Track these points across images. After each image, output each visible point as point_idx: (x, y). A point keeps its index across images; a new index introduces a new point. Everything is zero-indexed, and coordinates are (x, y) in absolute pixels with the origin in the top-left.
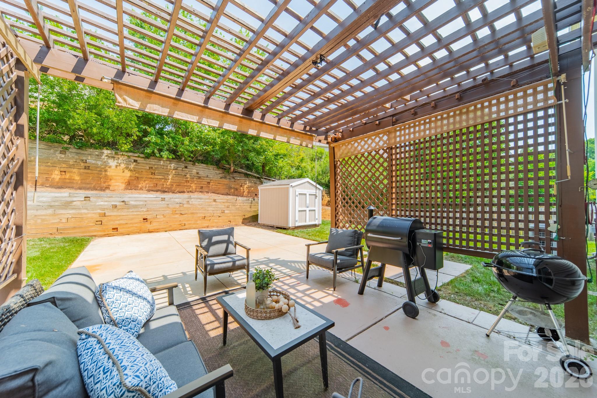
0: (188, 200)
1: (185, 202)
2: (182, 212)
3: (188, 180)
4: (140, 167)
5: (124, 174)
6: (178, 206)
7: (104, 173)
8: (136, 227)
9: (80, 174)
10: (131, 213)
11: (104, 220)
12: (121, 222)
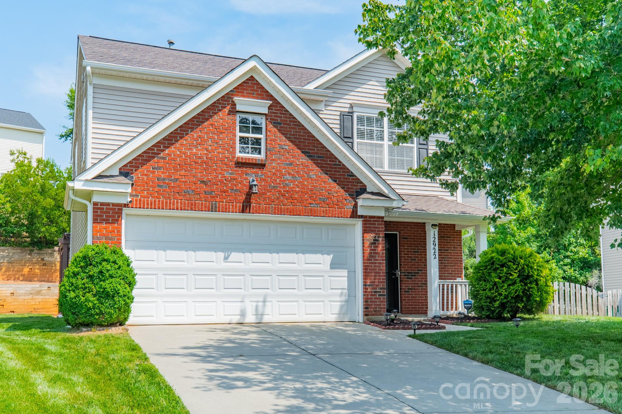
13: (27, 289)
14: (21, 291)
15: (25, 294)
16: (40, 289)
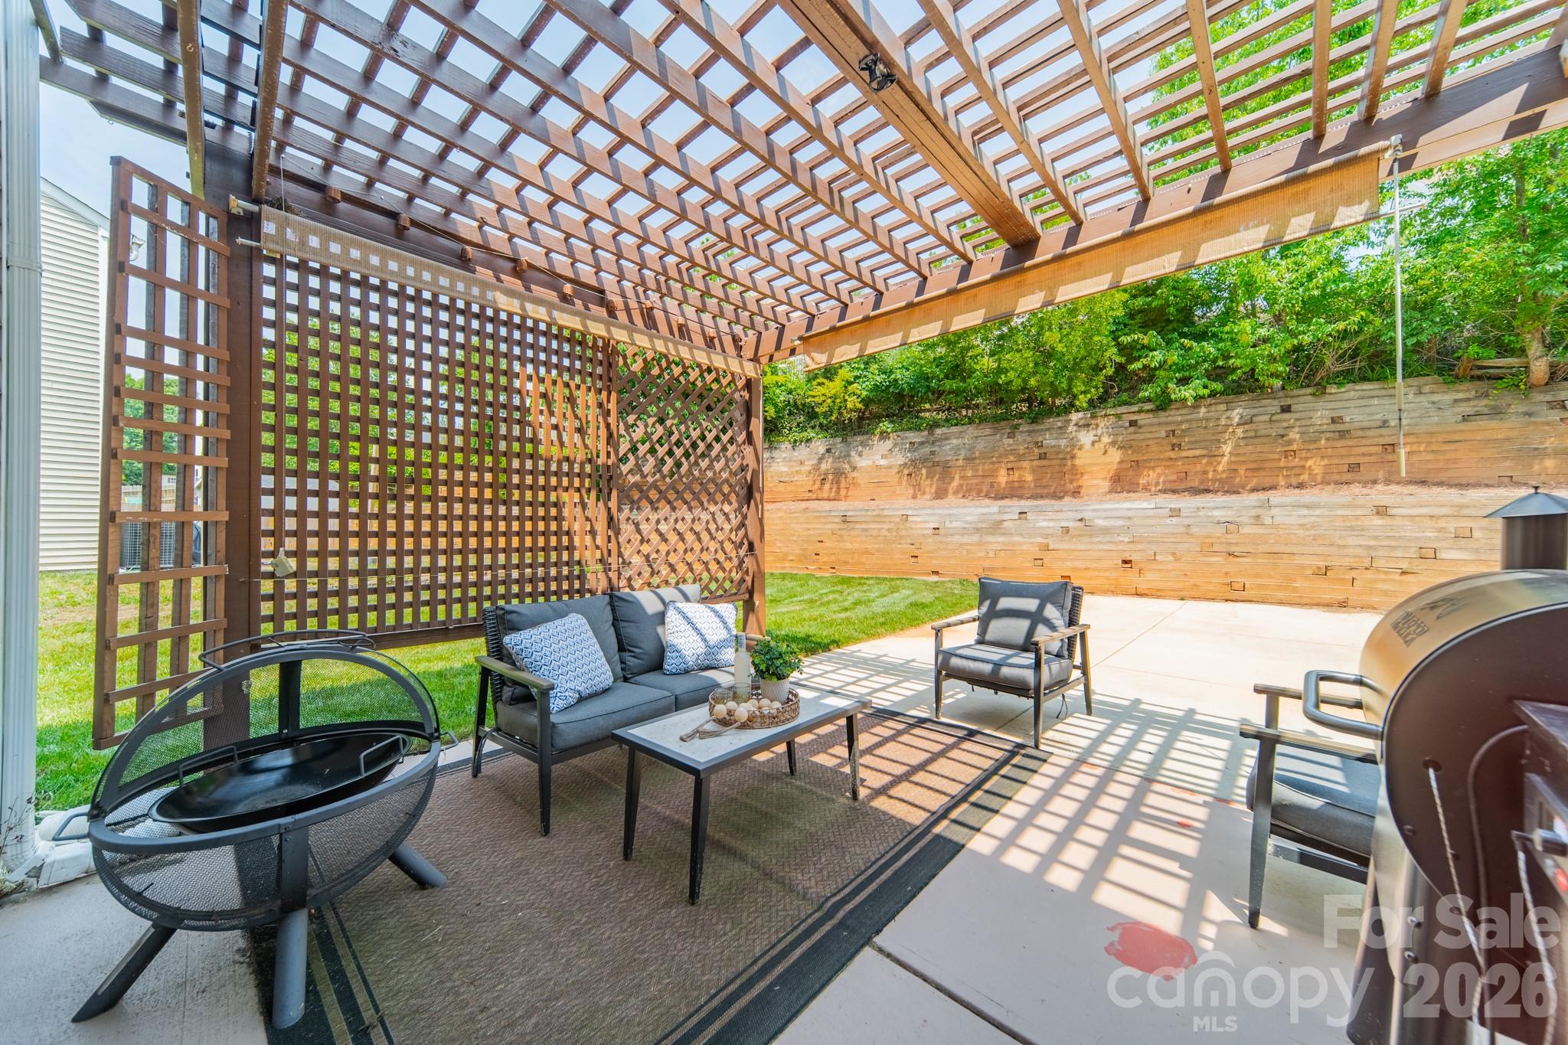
0: (1259, 511)
1: (1245, 520)
2: (1233, 549)
3: (1295, 447)
4: (1141, 437)
5: (1107, 459)
6: (1221, 530)
7: (1069, 463)
8: (1108, 578)
9: (1034, 471)
10: (1096, 547)
11: (1048, 558)
12: (1078, 564)
13: (970, 518)
14: (955, 524)
15: (964, 532)
16: (998, 517)
